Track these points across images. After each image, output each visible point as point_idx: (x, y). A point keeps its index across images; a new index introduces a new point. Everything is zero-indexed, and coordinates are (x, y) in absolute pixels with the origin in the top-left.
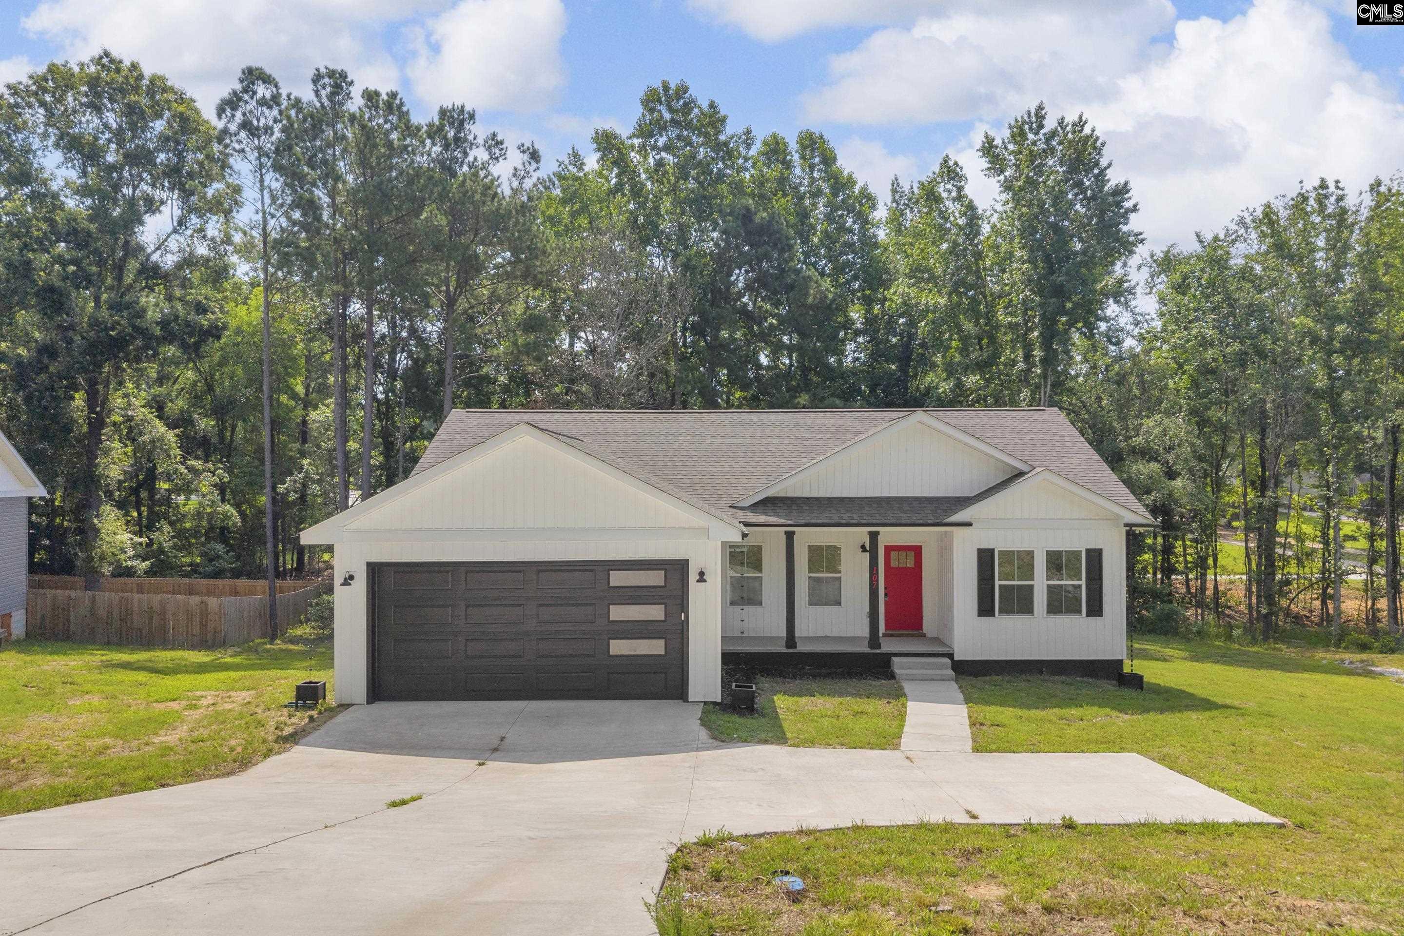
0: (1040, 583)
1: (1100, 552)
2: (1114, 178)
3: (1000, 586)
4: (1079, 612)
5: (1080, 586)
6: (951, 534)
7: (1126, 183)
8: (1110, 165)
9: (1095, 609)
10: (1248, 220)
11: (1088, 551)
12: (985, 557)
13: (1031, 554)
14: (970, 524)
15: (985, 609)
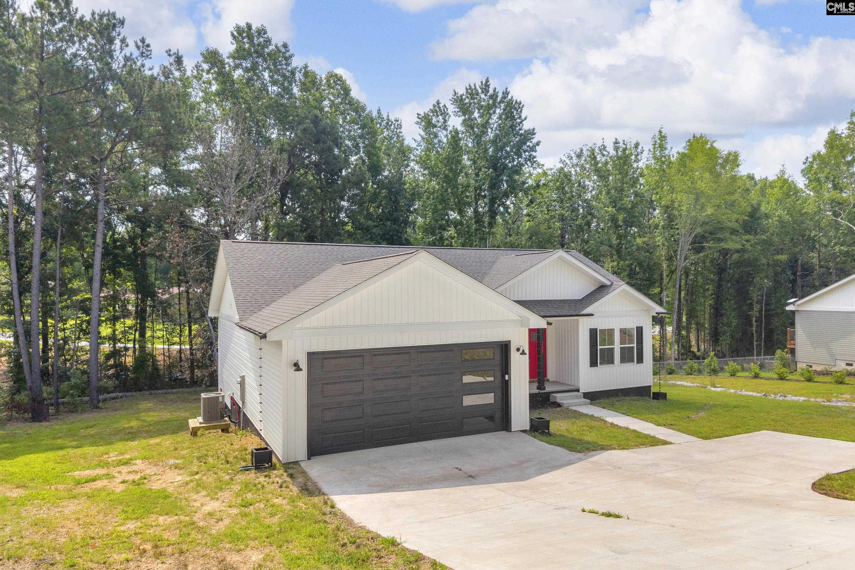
0: (617, 347)
1: (642, 328)
2: (527, 126)
3: (601, 349)
4: (633, 361)
5: (633, 347)
6: (577, 322)
7: (534, 129)
8: (526, 118)
9: (640, 360)
10: (573, 155)
11: (637, 327)
12: (593, 333)
13: (613, 330)
14: (593, 315)
15: (593, 363)
